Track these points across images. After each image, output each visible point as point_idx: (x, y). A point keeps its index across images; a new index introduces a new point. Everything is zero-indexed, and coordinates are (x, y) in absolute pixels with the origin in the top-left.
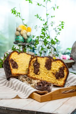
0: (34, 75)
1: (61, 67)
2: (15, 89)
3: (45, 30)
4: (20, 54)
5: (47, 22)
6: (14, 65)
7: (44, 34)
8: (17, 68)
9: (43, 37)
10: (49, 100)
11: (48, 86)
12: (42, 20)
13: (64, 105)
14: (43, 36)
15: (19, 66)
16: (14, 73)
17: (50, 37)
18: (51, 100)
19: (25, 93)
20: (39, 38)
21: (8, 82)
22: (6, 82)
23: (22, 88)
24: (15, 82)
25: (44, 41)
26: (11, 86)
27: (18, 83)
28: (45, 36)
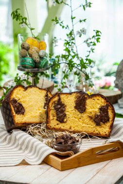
0: (58, 124)
1: (103, 106)
2: (21, 149)
3: (70, 44)
4: (28, 89)
5: (73, 30)
6: (18, 109)
7: (69, 51)
8: (23, 114)
9: (66, 56)
10: (76, 166)
11: (74, 142)
12: (65, 28)
13: (98, 175)
14: (67, 54)
15: (27, 110)
16: (19, 122)
17: (79, 56)
18: (79, 166)
19: (37, 156)
20: (60, 58)
21: (9, 137)
22: (6, 136)
23: (32, 147)
24: (21, 137)
25: (68, 64)
26: (14, 143)
27: (25, 139)
28: (70, 54)
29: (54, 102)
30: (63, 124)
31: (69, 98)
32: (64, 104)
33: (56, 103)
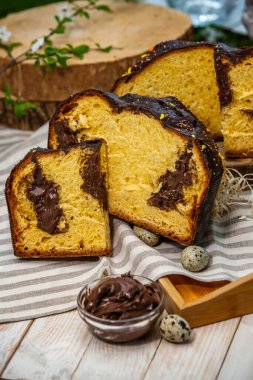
29: (25, 179)
30: (60, 238)
31: (63, 165)
32: (52, 184)
33: (31, 180)
